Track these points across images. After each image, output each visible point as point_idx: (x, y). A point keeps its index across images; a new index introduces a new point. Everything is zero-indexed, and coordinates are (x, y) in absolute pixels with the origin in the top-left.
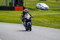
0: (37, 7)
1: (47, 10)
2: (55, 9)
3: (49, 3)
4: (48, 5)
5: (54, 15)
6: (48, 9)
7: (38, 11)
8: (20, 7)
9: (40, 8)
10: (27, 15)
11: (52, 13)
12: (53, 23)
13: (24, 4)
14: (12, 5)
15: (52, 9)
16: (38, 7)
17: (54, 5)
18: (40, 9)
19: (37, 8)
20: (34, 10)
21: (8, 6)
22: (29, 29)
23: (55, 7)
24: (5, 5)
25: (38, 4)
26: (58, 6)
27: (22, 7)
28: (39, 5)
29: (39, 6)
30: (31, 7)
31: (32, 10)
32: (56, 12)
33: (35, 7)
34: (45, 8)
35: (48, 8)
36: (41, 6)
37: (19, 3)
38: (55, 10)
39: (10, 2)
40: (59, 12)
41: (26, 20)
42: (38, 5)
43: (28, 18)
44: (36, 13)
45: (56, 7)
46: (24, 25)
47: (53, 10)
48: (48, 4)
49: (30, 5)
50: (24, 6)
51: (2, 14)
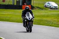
0: (45, 6)
1: (57, 9)
18: (49, 8)
28: (48, 3)
36: (50, 5)
37: (26, 2)
44: (45, 12)
49: (39, 4)
50: (32, 4)
51: (8, 13)
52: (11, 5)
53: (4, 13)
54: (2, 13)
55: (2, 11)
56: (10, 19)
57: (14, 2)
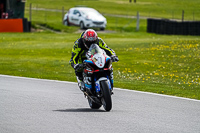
0: (67, 20)
1: (102, 29)
2: (126, 26)
3: (105, 8)
4: (103, 14)
5: (122, 47)
6: (103, 26)
7: (71, 32)
8: (12, 20)
9: (78, 23)
10: (96, 52)
11: (116, 40)
12: (121, 71)
13: (26, 12)
15: (119, 25)
16: (70, 21)
17: (124, 13)
18: (79, 26)
19: (69, 24)
20: (59, 31)
22: (103, 102)
23: (127, 19)
25: (72, 10)
26: (138, 15)
27: (20, 20)
28: (75, 12)
29: (76, 16)
30: (49, 22)
31: (52, 29)
32: (129, 37)
33: (61, 21)
34: (95, 23)
35: (106, 22)
36: (81, 19)
37: (9, 8)
38: (127, 30)
40: (138, 37)
41: (90, 71)
42: (70, 15)
43: (100, 64)
44: (65, 40)
45: (132, 20)
46: (85, 90)
47: (121, 29)
48: (104, 11)
49: (48, 14)
50: (25, 17)
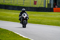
14: (51, 6)
21: (47, 7)
24: (43, 6)
37: (57, 4)
39: (49, 2)
51: (40, 16)
52: (43, 7)
53: (36, 16)
54: (34, 16)
55: (33, 14)
56: (42, 21)
57: (45, 5)
